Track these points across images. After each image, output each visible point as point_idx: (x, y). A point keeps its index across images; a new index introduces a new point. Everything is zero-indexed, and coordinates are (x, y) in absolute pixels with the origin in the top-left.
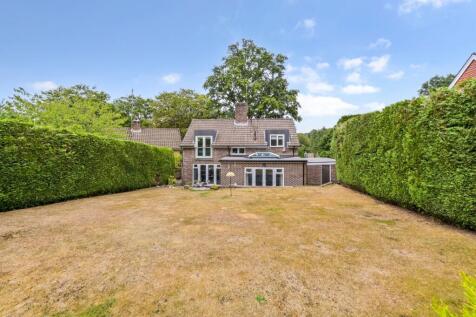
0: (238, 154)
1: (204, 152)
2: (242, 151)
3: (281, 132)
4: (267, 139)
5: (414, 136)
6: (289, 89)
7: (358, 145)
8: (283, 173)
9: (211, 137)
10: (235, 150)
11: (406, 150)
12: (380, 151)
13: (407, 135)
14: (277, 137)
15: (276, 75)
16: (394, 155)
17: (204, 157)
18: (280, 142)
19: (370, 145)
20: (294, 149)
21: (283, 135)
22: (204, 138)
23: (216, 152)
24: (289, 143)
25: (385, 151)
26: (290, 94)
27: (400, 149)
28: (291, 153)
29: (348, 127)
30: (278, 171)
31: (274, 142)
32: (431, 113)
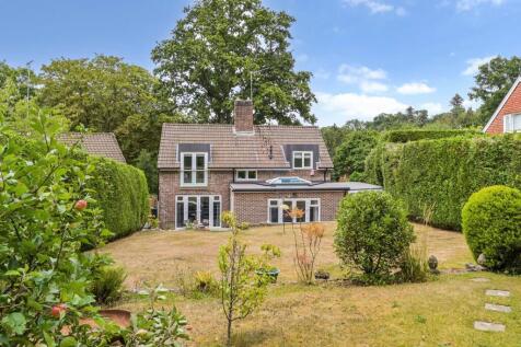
0: (247, 179)
1: (194, 176)
2: (252, 175)
3: (309, 147)
4: (289, 158)
5: (465, 170)
6: (296, 70)
7: (416, 172)
8: (319, 205)
9: (206, 155)
10: (242, 175)
11: (460, 181)
12: (438, 180)
13: (461, 170)
14: (303, 155)
15: (276, 45)
16: (451, 184)
17: (194, 184)
18: (307, 162)
19: (429, 174)
20: (325, 172)
21: (311, 153)
22: (194, 155)
23: (214, 177)
24: (320, 164)
25: (443, 180)
26: (298, 79)
27: (455, 180)
28: (321, 178)
29: (404, 152)
30: (313, 202)
31: (298, 162)
32: (476, 156)
